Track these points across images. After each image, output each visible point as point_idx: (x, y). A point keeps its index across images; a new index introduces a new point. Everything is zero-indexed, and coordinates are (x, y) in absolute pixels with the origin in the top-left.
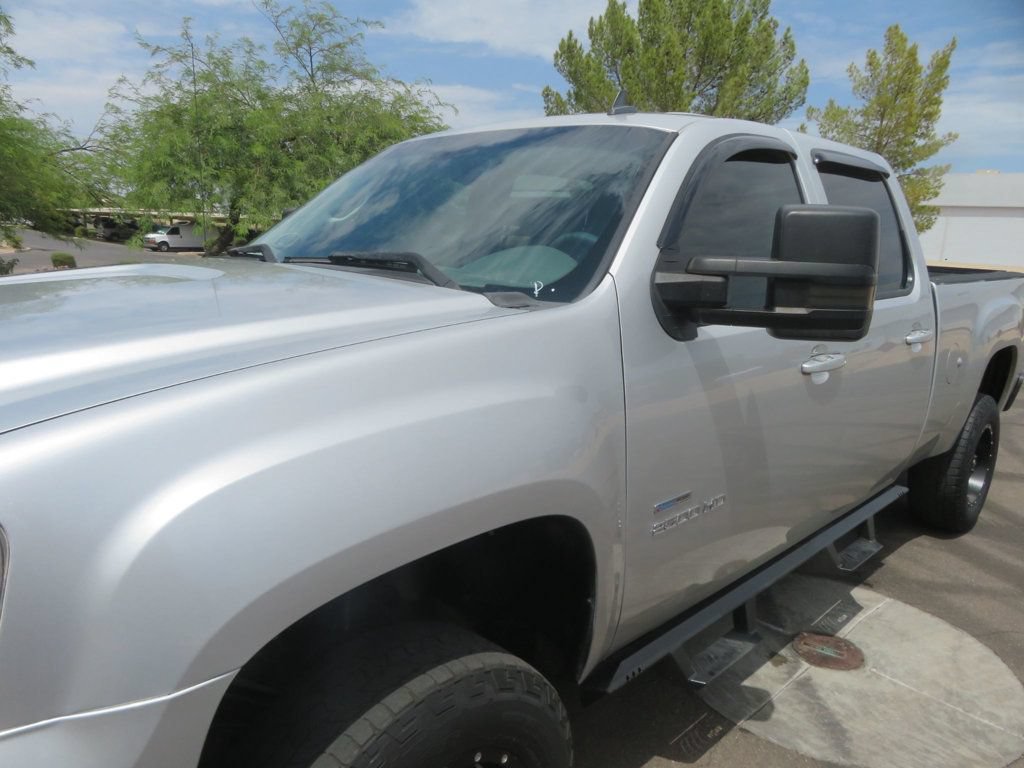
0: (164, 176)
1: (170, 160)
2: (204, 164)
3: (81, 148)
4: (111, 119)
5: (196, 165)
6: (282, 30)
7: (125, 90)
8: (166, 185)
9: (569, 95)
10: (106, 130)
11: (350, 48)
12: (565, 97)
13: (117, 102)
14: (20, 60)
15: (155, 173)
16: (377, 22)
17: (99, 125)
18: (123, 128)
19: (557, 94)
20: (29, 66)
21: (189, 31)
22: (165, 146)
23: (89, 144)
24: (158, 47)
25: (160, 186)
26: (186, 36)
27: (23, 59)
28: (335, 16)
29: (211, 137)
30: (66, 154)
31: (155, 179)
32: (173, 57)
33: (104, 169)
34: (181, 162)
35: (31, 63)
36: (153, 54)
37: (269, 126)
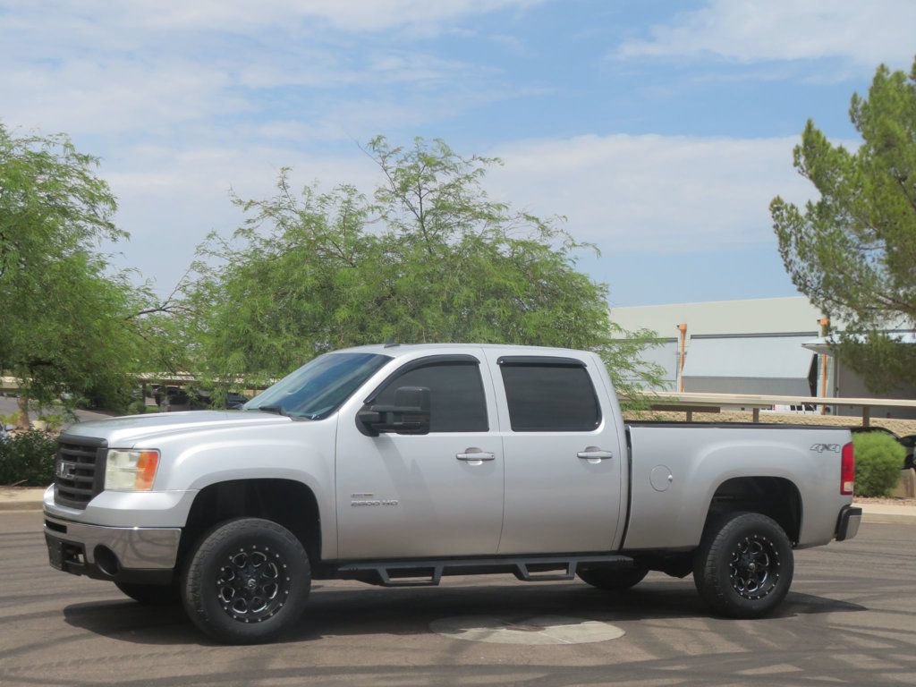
0: (243, 344)
1: (249, 327)
2: (284, 331)
3: (161, 309)
4: (195, 276)
5: (277, 331)
6: (389, 171)
7: (214, 245)
8: (242, 355)
9: (810, 206)
10: (188, 288)
11: (467, 186)
12: (803, 212)
13: (204, 258)
14: (117, 232)
15: (233, 341)
16: (495, 159)
17: (182, 284)
18: (207, 286)
19: (793, 207)
20: (125, 238)
21: (286, 181)
22: (245, 312)
23: (169, 305)
24: (252, 202)
25: (237, 356)
26: (283, 186)
27: (120, 231)
28: (448, 154)
29: (294, 301)
30: (144, 316)
31: (233, 347)
32: (266, 211)
33: (182, 334)
34: (261, 328)
35: (127, 235)
36: (246, 209)
37: (358, 288)
